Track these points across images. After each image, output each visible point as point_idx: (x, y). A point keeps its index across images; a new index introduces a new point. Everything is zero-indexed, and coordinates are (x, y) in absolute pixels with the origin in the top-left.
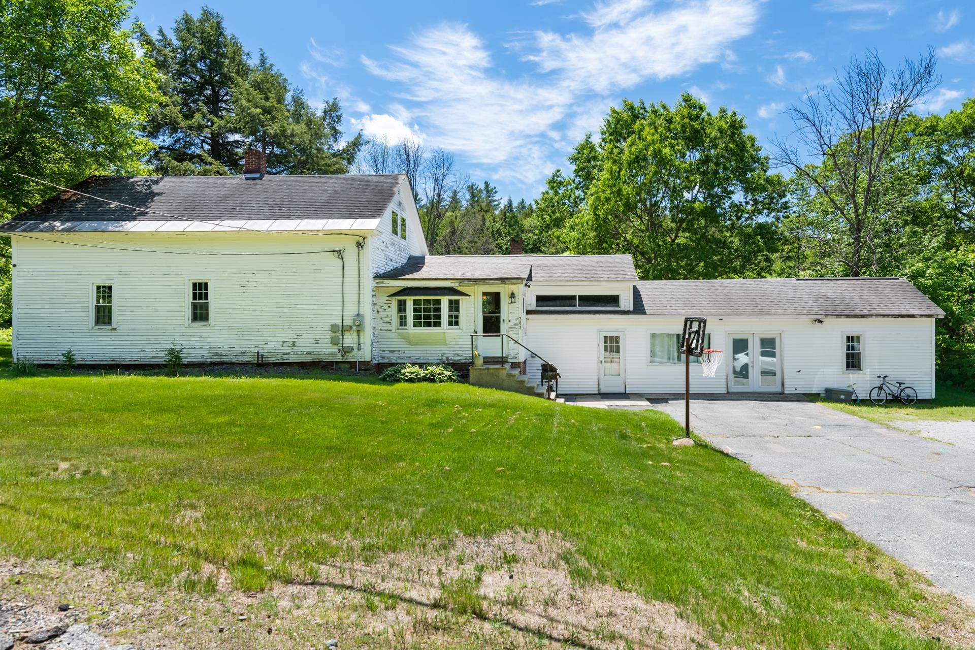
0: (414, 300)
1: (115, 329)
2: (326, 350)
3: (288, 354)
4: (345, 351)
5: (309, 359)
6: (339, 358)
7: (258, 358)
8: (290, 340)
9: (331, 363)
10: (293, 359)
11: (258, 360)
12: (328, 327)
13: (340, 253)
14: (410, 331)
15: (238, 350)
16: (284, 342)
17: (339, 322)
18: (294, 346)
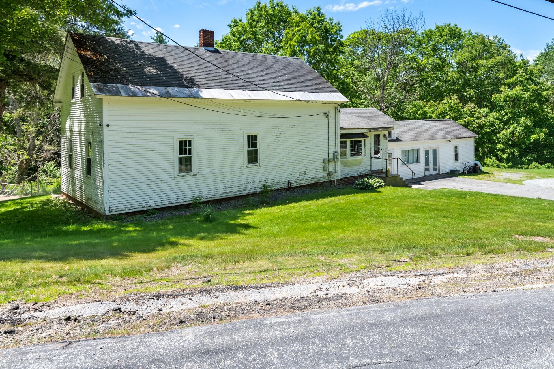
0: (351, 141)
1: (196, 174)
2: (321, 175)
3: (302, 180)
4: (329, 174)
5: (312, 182)
6: (327, 179)
7: (288, 184)
8: (303, 170)
9: (322, 183)
10: (305, 183)
11: (289, 186)
12: (322, 161)
13: (327, 115)
14: (349, 159)
15: (276, 181)
16: (300, 172)
17: (327, 157)
18: (305, 174)
